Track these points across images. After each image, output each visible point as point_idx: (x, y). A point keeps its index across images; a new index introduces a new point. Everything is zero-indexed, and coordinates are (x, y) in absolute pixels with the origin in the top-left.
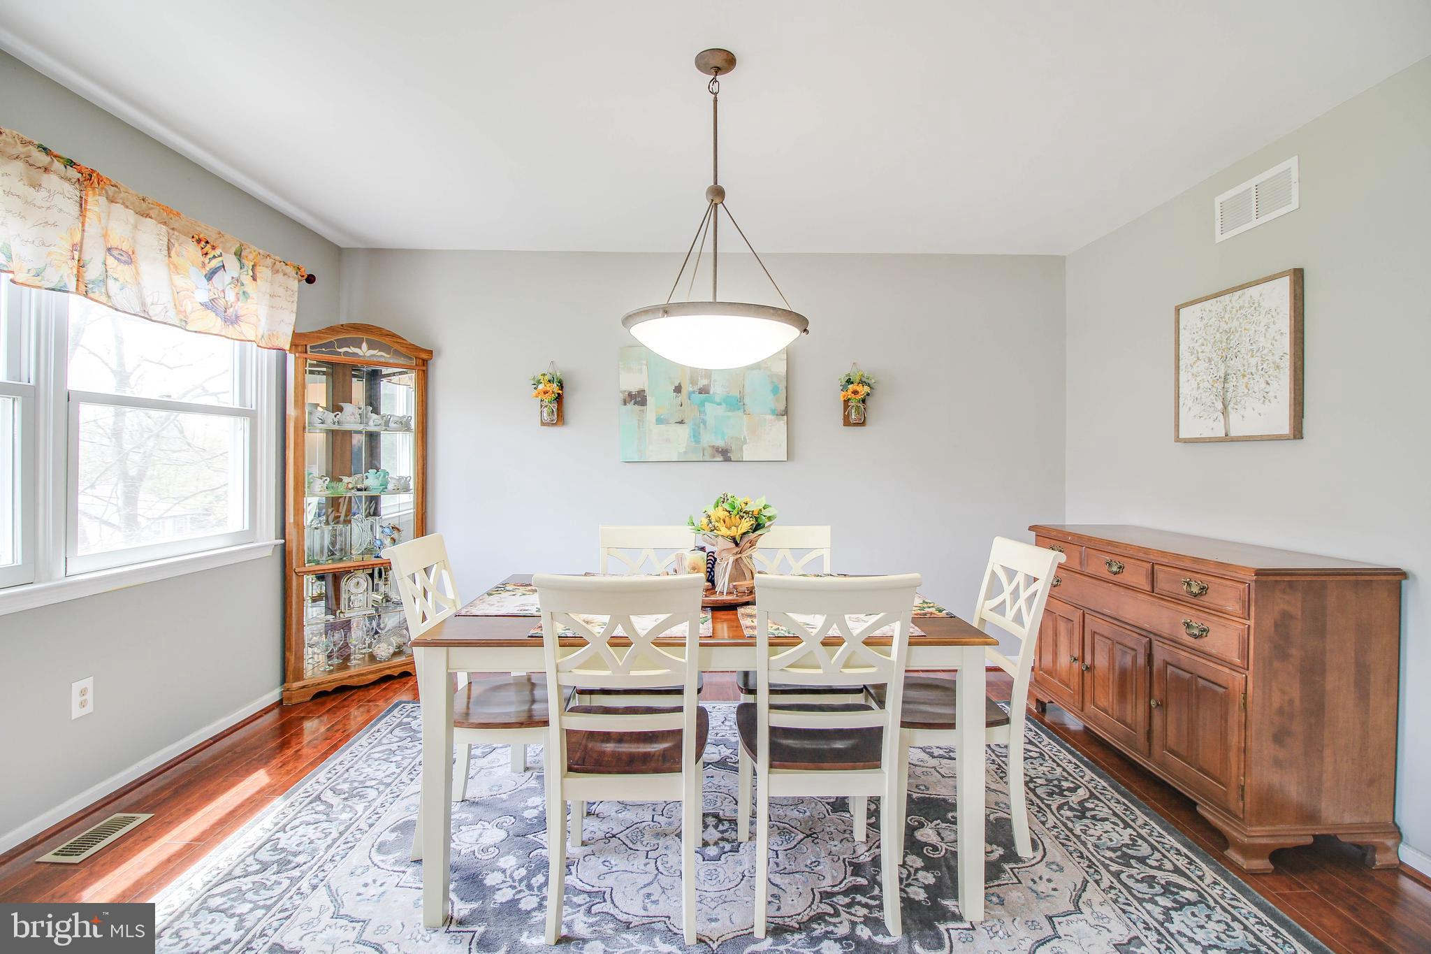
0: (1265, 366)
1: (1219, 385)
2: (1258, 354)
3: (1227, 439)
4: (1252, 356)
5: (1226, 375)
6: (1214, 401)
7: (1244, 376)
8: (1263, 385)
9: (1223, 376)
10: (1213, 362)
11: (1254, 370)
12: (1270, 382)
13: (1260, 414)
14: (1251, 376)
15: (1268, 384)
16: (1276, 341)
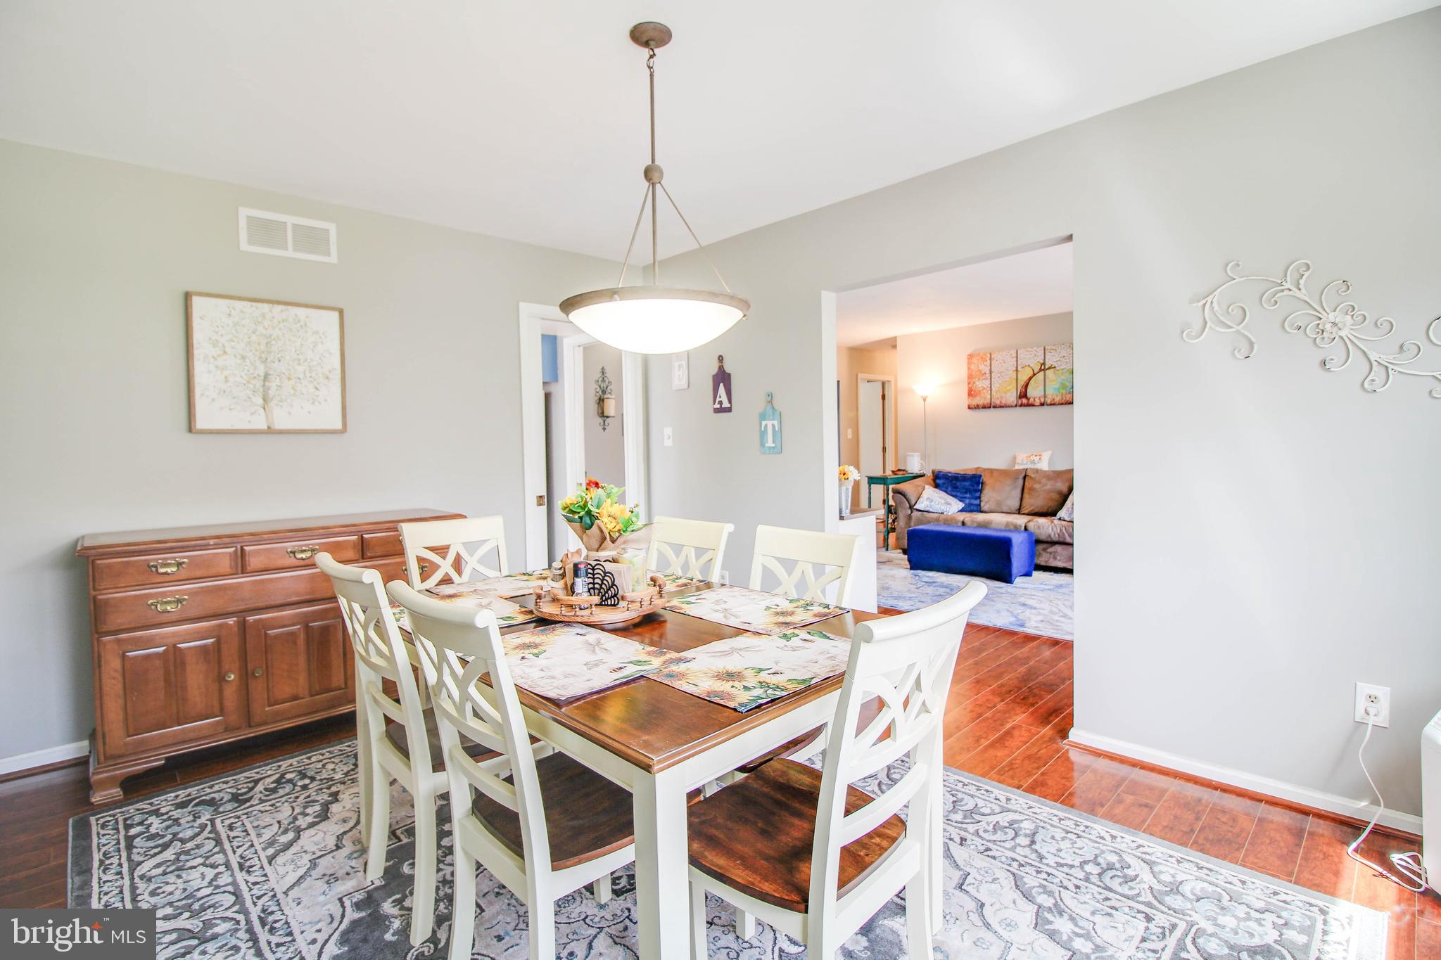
0: (314, 375)
1: (259, 384)
2: (306, 364)
3: (270, 431)
4: (299, 364)
5: (266, 377)
6: (251, 396)
7: (289, 379)
8: (313, 390)
9: (262, 374)
10: (247, 360)
11: (301, 376)
12: (319, 388)
13: (309, 412)
14: (298, 380)
15: (317, 388)
16: (324, 357)
